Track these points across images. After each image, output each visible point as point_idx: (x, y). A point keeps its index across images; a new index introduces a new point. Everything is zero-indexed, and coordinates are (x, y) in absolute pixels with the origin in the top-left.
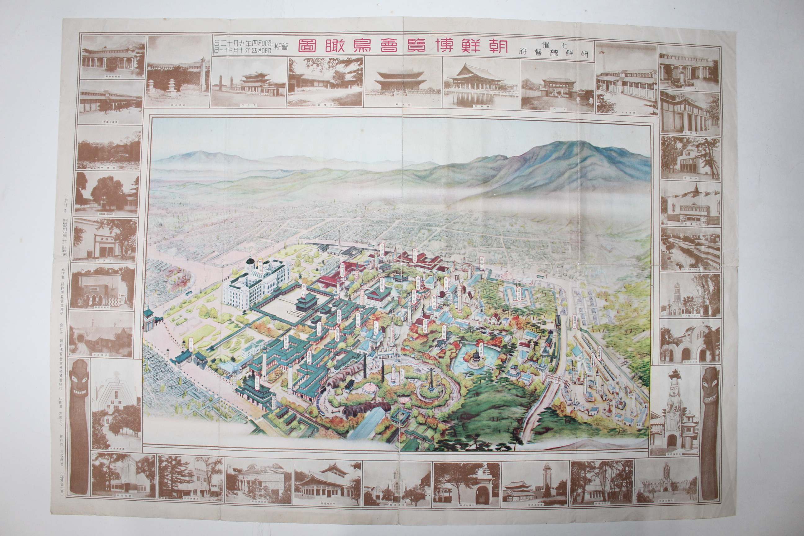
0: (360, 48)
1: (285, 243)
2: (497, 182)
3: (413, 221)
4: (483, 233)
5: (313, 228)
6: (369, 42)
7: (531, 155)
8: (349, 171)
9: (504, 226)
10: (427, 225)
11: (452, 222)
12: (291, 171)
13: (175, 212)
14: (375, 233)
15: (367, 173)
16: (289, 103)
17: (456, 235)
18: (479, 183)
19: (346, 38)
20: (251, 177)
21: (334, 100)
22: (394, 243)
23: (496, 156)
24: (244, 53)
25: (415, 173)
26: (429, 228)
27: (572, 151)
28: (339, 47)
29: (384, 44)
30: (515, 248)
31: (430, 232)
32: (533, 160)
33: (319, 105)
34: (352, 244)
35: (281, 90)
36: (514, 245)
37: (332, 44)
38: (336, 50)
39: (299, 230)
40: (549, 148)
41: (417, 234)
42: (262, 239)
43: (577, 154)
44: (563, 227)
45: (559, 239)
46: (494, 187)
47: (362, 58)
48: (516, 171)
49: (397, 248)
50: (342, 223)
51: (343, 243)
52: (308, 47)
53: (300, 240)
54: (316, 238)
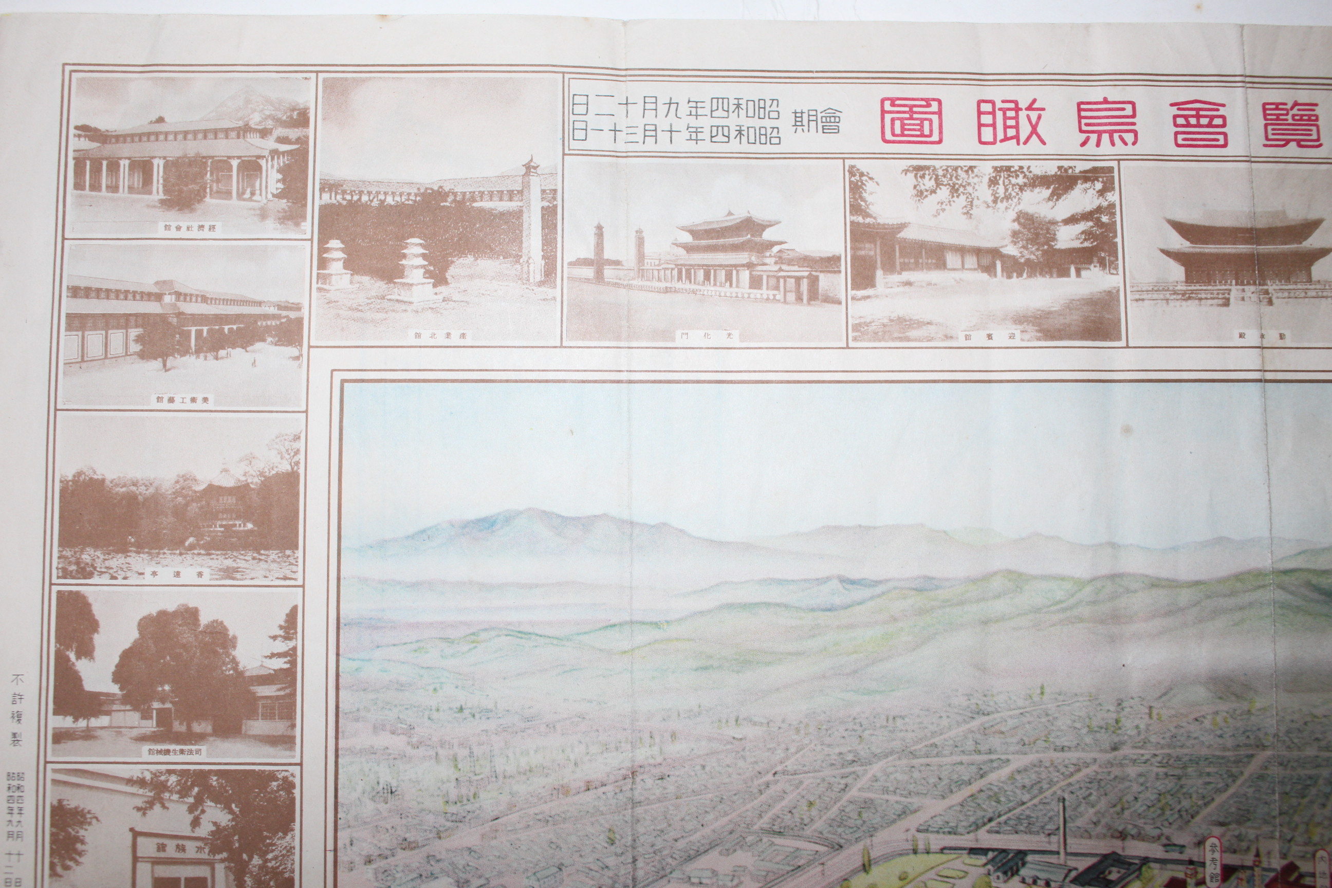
0: (1100, 133)
1: (866, 852)
3: (1311, 752)
5: (967, 791)
6: (1129, 110)
8: (1091, 582)
12: (877, 583)
13: (442, 744)
14: (1186, 803)
16: (856, 328)
19: (1045, 95)
20: (730, 606)
21: (1021, 319)
22: (1252, 834)
24: (681, 143)
25: (1314, 580)
28: (1025, 130)
29: (1181, 121)
33: (968, 337)
34: (1103, 847)
35: (825, 281)
37: (999, 115)
38: (1017, 137)
39: (915, 801)
42: (778, 840)
47: (1110, 170)
49: (1263, 851)
50: (1072, 768)
51: (1074, 844)
52: (914, 125)
53: (920, 836)
54: (978, 828)
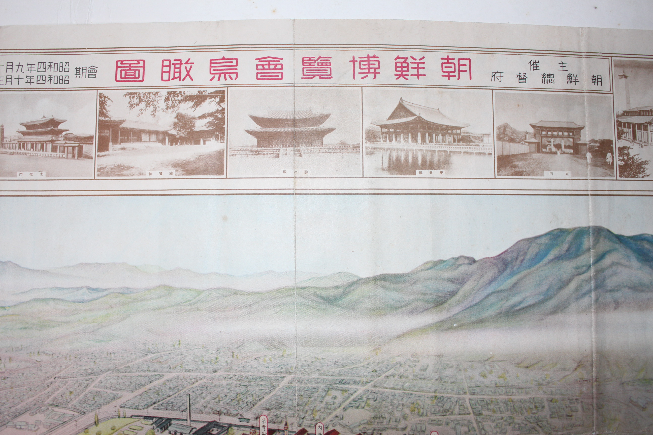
0: (220, 74)
1: (96, 416)
2: (459, 303)
3: (315, 376)
4: (435, 391)
5: (143, 389)
6: (234, 63)
7: (515, 255)
8: (203, 291)
9: (471, 378)
10: (340, 382)
11: (383, 375)
12: (104, 290)
14: (250, 399)
15: (235, 294)
16: (99, 170)
17: (391, 398)
18: (429, 306)
19: (194, 57)
20: (36, 300)
21: (176, 165)
22: (283, 415)
23: (457, 259)
24: (23, 84)
25: (318, 292)
26: (343, 386)
27: (581, 244)
28: (184, 73)
29: (260, 67)
30: (490, 413)
31: (346, 394)
32: (518, 263)
33: (150, 174)
34: (209, 418)
35: (86, 148)
36: (488, 409)
37: (172, 66)
38: (180, 77)
39: (119, 393)
40: (544, 240)
41: (323, 397)
42: (56, 409)
43: (589, 250)
44: (567, 373)
45: (562, 394)
46: (453, 313)
47: (224, 92)
48: (490, 282)
49: (289, 423)
50: (193, 380)
51: (195, 416)
52: (131, 73)
53: (121, 409)
54: (148, 407)
